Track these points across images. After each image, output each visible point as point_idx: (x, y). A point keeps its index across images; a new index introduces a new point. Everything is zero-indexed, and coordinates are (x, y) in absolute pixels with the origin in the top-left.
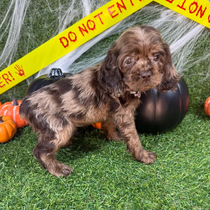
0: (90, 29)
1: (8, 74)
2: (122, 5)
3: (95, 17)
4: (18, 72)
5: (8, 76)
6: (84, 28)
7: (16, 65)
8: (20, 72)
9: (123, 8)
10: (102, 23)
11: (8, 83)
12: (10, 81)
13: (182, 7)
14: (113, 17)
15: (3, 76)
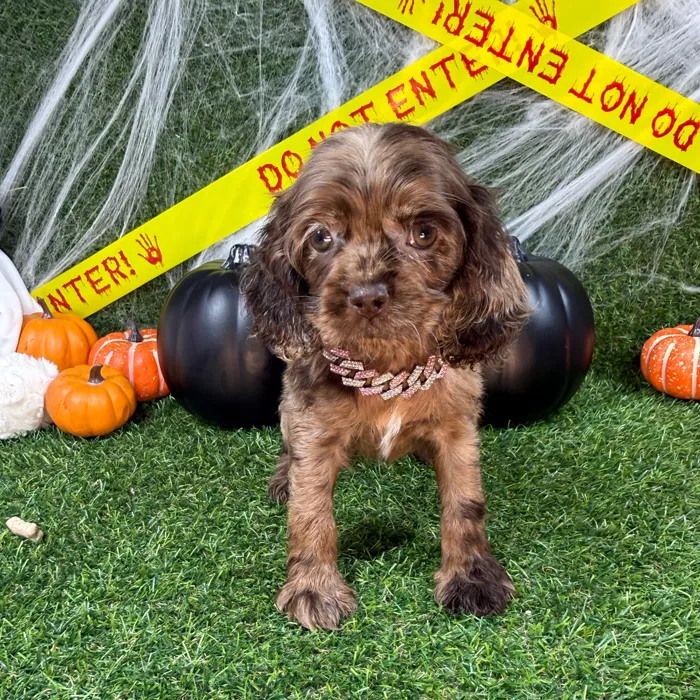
1: (118, 258)
2: (425, 85)
3: (353, 115)
4: (146, 255)
5: (118, 264)
7: (141, 235)
8: (149, 254)
9: (426, 94)
11: (116, 282)
12: (124, 276)
13: (581, 95)
14: (399, 115)
15: (104, 263)
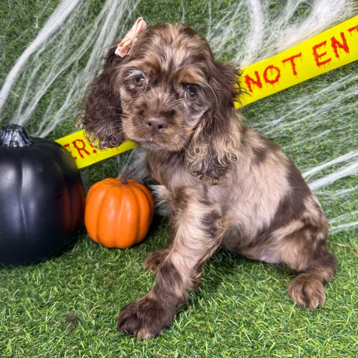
0: (267, 81)
1: (85, 140)
2: (342, 42)
3: (284, 61)
5: (84, 144)
6: (255, 79)
9: (342, 50)
10: (295, 73)
11: (82, 156)
12: (88, 153)
14: (319, 64)
15: (74, 143)
